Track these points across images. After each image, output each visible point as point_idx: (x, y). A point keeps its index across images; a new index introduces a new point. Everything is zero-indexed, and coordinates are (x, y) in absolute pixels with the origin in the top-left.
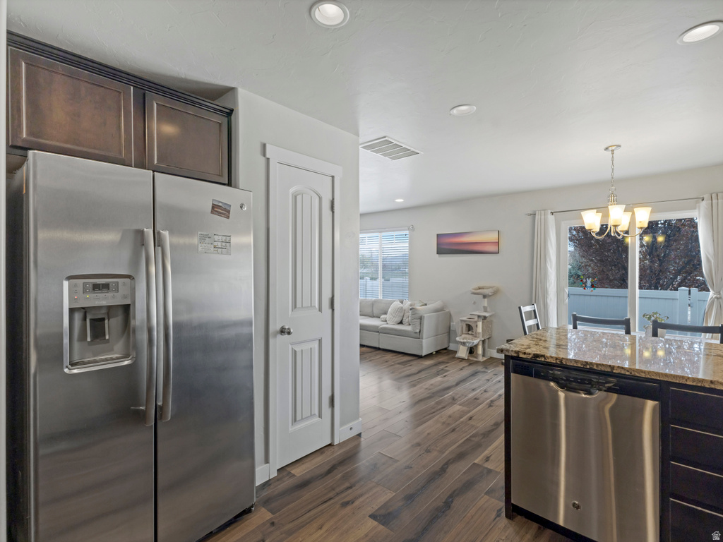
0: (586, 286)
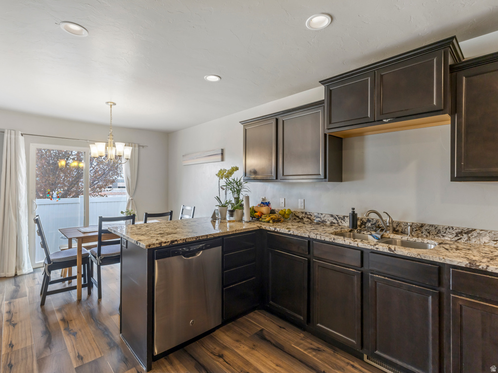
0: (52, 196)
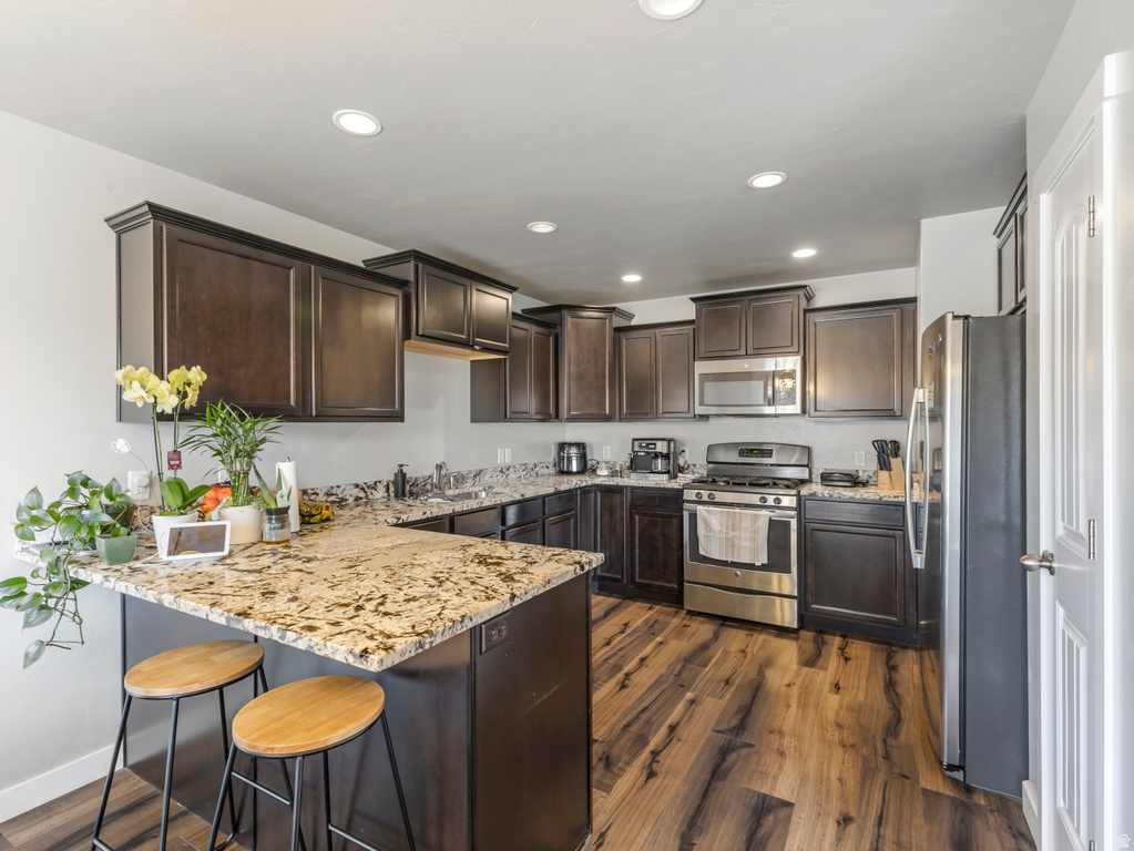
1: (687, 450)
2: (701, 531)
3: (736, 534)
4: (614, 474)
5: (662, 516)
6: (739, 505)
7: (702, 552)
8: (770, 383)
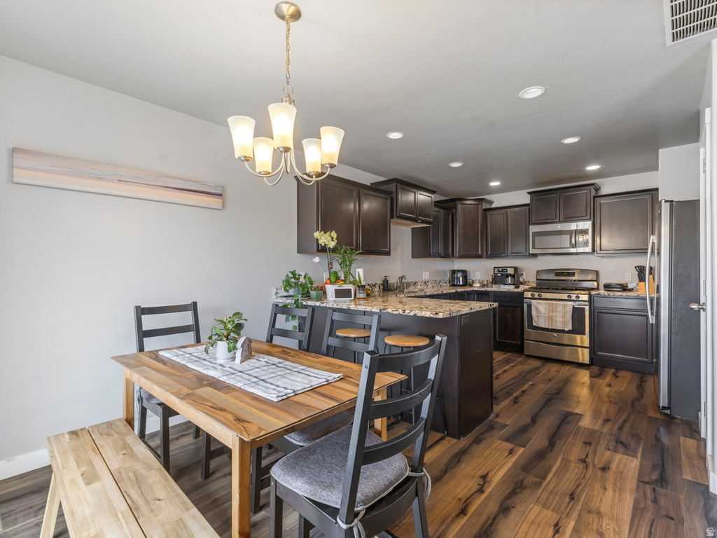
1: (524, 273)
2: (534, 313)
3: (554, 314)
4: (483, 286)
5: (511, 307)
6: (555, 300)
7: (534, 324)
8: (573, 236)
